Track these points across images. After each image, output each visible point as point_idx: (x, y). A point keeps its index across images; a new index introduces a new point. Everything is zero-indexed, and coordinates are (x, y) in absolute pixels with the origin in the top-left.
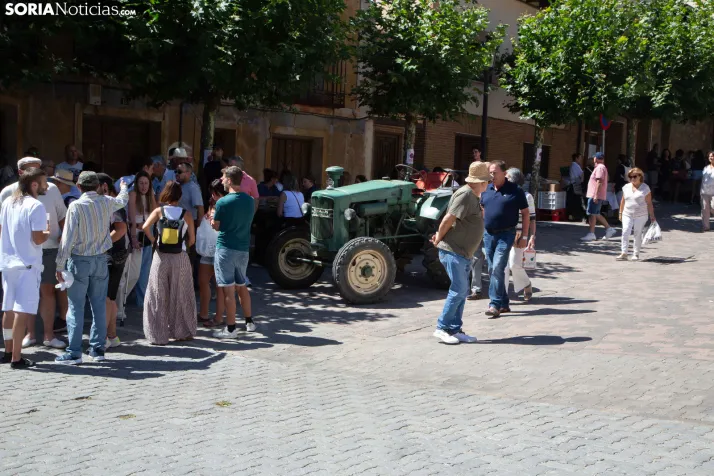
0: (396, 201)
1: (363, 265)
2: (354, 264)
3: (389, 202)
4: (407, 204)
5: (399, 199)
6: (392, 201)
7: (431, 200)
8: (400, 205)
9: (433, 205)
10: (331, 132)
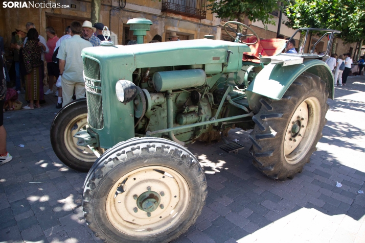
0: (219, 69)
1: (140, 190)
2: (121, 189)
3: (209, 69)
4: (236, 73)
5: (224, 65)
6: (213, 67)
7: (268, 69)
8: (227, 74)
9: (273, 76)
10: (199, 32)
